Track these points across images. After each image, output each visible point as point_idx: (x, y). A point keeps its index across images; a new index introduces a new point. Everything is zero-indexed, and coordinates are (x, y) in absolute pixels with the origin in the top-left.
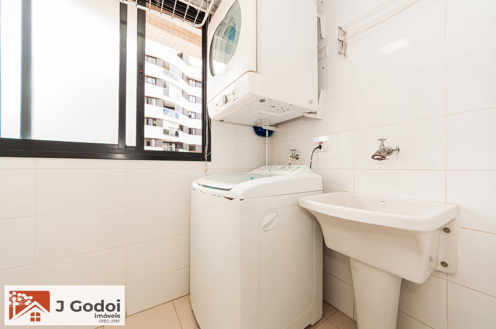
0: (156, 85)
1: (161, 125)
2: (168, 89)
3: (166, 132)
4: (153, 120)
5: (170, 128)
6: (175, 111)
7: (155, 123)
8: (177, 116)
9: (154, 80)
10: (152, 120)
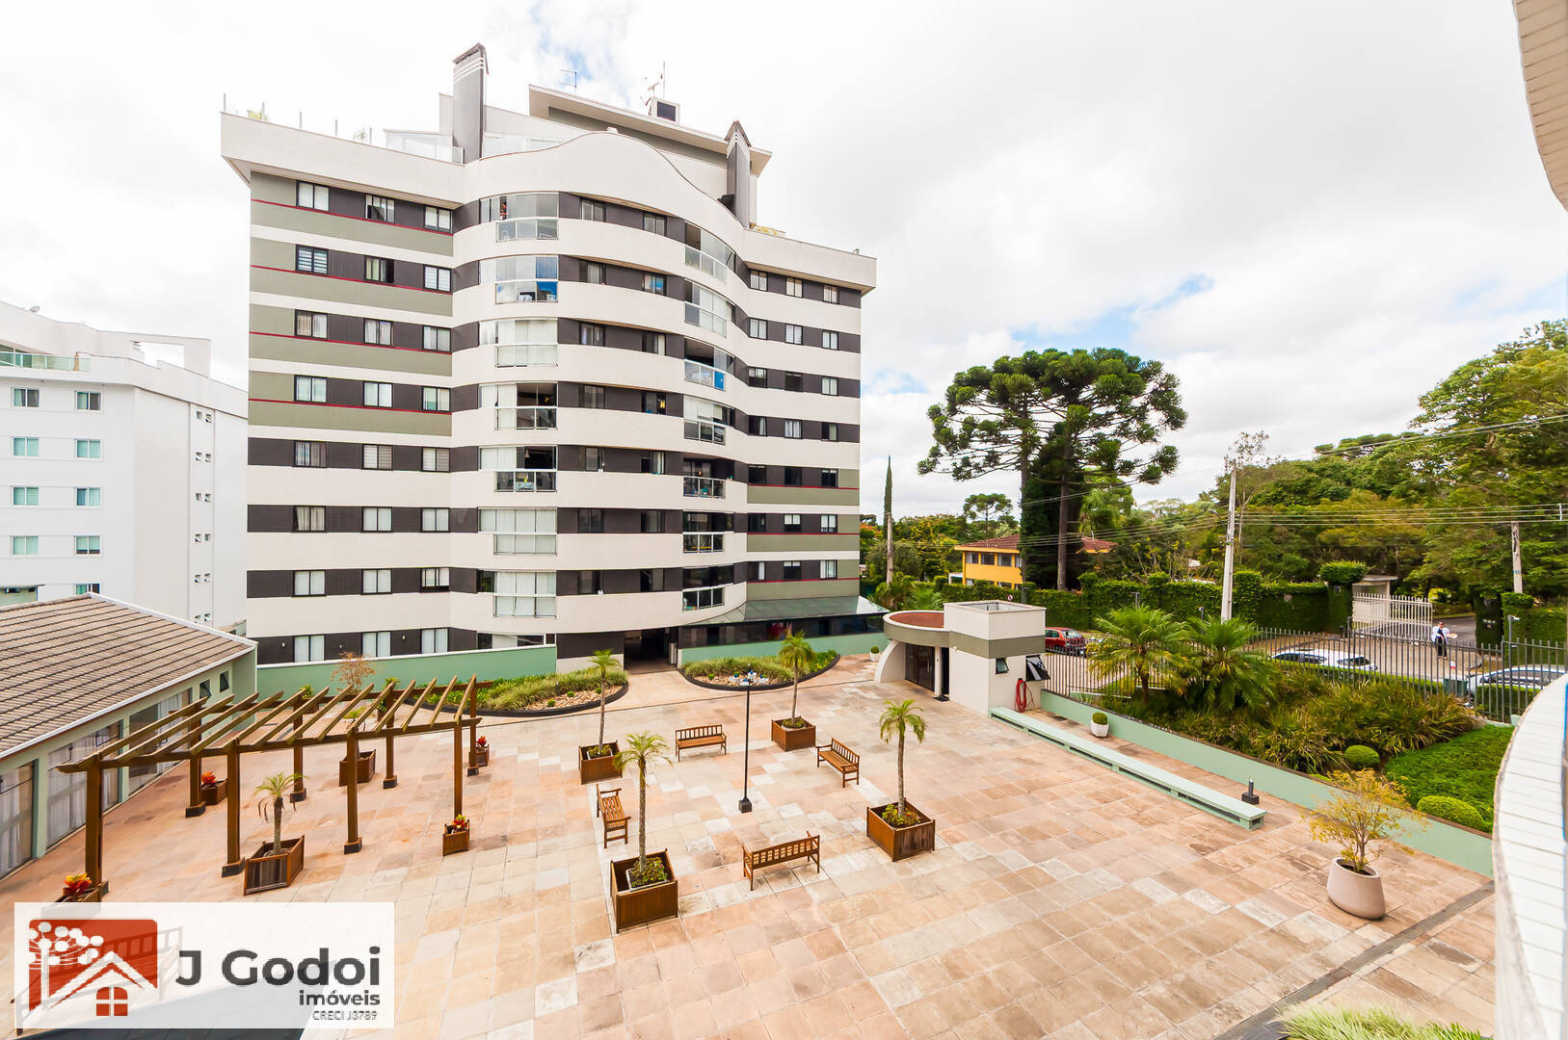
0: (665, 295)
1: (678, 412)
2: (695, 305)
3: (691, 432)
4: (658, 397)
5: (699, 417)
6: (714, 368)
7: (663, 405)
8: (719, 384)
9: (660, 281)
10: (655, 396)
